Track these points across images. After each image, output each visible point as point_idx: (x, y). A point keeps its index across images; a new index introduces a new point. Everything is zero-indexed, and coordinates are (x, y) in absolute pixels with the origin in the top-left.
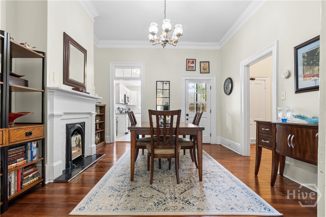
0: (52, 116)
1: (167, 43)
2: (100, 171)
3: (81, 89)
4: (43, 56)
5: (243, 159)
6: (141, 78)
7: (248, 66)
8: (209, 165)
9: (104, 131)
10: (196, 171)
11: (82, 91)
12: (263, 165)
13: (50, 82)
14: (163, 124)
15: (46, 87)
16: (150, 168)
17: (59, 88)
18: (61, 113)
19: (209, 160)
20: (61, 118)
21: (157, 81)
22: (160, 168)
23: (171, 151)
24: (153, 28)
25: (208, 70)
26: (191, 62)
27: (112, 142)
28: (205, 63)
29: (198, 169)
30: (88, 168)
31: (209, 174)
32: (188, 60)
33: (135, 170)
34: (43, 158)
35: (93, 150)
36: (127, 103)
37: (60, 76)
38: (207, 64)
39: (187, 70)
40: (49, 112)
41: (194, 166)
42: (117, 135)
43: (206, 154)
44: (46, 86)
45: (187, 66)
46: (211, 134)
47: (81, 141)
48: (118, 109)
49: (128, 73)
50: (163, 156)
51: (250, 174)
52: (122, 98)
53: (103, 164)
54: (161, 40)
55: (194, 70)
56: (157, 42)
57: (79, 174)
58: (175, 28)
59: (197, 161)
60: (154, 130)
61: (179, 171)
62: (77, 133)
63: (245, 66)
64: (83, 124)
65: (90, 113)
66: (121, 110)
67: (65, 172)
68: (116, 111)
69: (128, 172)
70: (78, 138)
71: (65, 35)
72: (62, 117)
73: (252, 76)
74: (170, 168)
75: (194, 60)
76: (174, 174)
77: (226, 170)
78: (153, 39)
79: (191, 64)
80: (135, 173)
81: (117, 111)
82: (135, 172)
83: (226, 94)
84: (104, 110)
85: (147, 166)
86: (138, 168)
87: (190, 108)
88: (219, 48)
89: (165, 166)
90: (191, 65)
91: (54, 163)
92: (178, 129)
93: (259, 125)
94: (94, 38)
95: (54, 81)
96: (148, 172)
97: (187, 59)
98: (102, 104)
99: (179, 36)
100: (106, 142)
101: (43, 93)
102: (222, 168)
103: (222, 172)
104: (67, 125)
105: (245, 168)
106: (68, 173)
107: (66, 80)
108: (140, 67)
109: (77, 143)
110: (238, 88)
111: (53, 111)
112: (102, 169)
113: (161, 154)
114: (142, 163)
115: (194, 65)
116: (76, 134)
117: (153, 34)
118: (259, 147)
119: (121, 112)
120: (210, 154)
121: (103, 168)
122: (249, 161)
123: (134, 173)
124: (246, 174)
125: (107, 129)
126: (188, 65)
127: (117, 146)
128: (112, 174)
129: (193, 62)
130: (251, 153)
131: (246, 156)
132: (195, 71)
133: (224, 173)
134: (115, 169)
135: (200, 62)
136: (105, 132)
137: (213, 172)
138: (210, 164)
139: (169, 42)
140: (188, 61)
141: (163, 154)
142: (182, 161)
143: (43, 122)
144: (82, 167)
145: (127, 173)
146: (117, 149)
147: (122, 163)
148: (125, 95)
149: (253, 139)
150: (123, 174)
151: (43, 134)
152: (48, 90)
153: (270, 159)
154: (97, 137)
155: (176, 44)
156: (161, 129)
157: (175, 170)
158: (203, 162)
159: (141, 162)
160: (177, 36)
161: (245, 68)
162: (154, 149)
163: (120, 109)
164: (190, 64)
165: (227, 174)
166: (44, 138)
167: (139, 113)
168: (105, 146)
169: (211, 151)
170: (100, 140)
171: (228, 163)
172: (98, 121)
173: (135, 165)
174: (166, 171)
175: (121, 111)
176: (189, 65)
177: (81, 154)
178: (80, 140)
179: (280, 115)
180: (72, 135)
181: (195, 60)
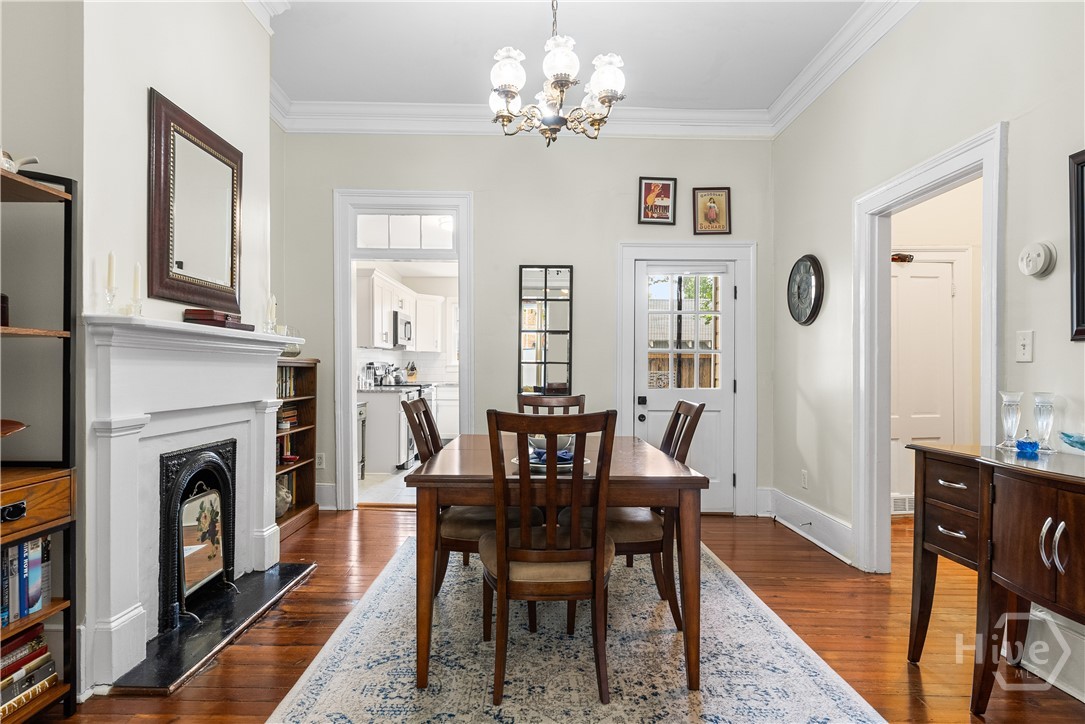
0: (106, 429)
1: (564, 128)
2: (297, 644)
3: (219, 313)
4: (69, 197)
5: (862, 585)
6: (458, 252)
7: (884, 214)
8: (726, 614)
9: (312, 464)
10: (677, 642)
11: (222, 324)
12: (944, 617)
13: (94, 294)
14: (544, 462)
15: (81, 317)
16: (494, 627)
17: (131, 319)
18: (138, 415)
19: (728, 592)
20: (139, 436)
21: (521, 267)
22: (533, 627)
23: (576, 573)
24: (508, 71)
25: (723, 221)
26: (657, 191)
27: (342, 507)
28: (712, 192)
29: (682, 634)
30: (247, 627)
31: (727, 659)
32: (644, 182)
33: (434, 636)
34: (67, 604)
35: (266, 551)
36: (403, 347)
37: (136, 269)
38: (722, 197)
39: (640, 222)
40: (90, 415)
41: (668, 622)
42: (363, 477)
43: (715, 565)
44: (81, 311)
45: (643, 206)
46: (734, 475)
47: (219, 518)
48: (369, 368)
49: (405, 231)
50: (546, 591)
51: (889, 657)
52: (382, 325)
53: (307, 608)
54: (540, 117)
55: (670, 220)
56: (523, 124)
57: (213, 655)
58: (593, 68)
59: (679, 596)
60: (511, 486)
61: (609, 641)
62: (205, 487)
63: (872, 214)
64: (228, 450)
65: (254, 404)
66: (378, 373)
67: (156, 649)
68: (360, 379)
69: (406, 645)
70: (207, 505)
71: (155, 100)
72: (145, 432)
73: (898, 246)
74: (571, 629)
75: (671, 183)
76: (586, 656)
77: (794, 639)
78: (506, 113)
79: (658, 196)
80: (432, 653)
81: (363, 377)
82: (434, 645)
83: (797, 318)
84: (313, 382)
85: (481, 620)
86: (444, 630)
87: (651, 361)
88: (767, 132)
89: (553, 617)
90: (659, 202)
91: (112, 619)
92: (604, 484)
93: (925, 465)
94: (271, 94)
95: (110, 291)
96: (485, 648)
97: (641, 179)
98: (302, 360)
99: (610, 101)
100: (320, 508)
101: (67, 342)
102: (777, 629)
103: (778, 648)
104: (165, 460)
105: (869, 627)
106: (167, 652)
107: (162, 281)
108: (456, 208)
109: (206, 525)
110: (844, 293)
111: (108, 409)
112: (302, 630)
113: (539, 585)
114: (463, 604)
115: (668, 202)
116: (201, 490)
117: (508, 94)
118: (924, 551)
119: (379, 382)
120: (730, 559)
121: (307, 628)
122: (884, 597)
123: (428, 651)
124: (871, 655)
125: (322, 455)
126: (646, 202)
127: (361, 524)
128: (342, 654)
129: (665, 188)
130: (893, 560)
131: (876, 574)
132: (674, 224)
133: (784, 654)
134: (356, 630)
135: (695, 189)
136: (317, 467)
137: (742, 646)
138: (732, 611)
139: (570, 125)
140: (646, 185)
141: (545, 585)
142: (618, 597)
143: (68, 459)
144: (224, 623)
145: (401, 653)
146: (363, 537)
147: (384, 607)
148: (396, 314)
149: (904, 496)
150: (388, 655)
151: (67, 506)
152: (89, 329)
153: (970, 605)
154: (284, 492)
155: (596, 132)
156: (537, 485)
157: (591, 639)
158: (702, 599)
159: (459, 602)
160: (603, 103)
161: (872, 222)
162: (508, 561)
163: (377, 368)
164: (652, 196)
165: (799, 655)
166: (73, 524)
167: (451, 385)
168: (316, 526)
169: (733, 546)
170: (296, 501)
171: (803, 604)
172: (287, 425)
173: (434, 612)
174: (556, 641)
175: (379, 379)
176: (650, 203)
177: (221, 570)
178: (214, 513)
179: (1012, 424)
180: (185, 496)
181: (675, 180)
